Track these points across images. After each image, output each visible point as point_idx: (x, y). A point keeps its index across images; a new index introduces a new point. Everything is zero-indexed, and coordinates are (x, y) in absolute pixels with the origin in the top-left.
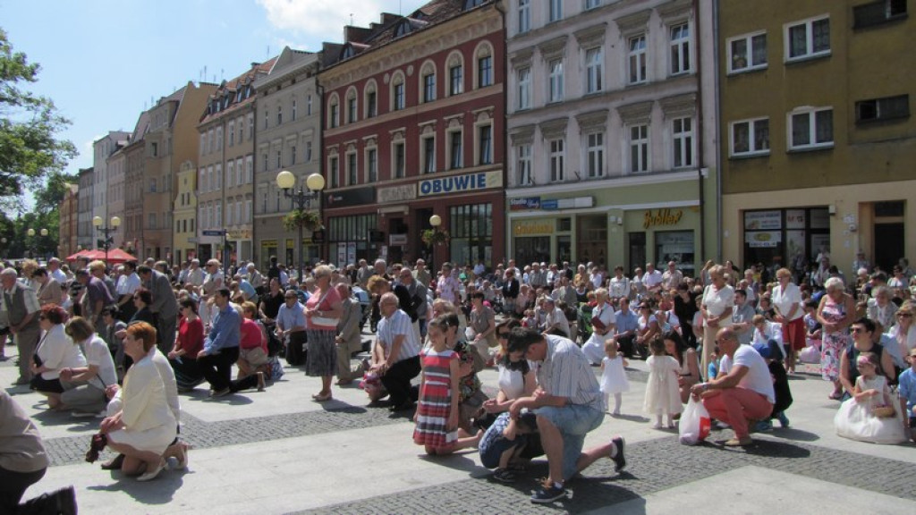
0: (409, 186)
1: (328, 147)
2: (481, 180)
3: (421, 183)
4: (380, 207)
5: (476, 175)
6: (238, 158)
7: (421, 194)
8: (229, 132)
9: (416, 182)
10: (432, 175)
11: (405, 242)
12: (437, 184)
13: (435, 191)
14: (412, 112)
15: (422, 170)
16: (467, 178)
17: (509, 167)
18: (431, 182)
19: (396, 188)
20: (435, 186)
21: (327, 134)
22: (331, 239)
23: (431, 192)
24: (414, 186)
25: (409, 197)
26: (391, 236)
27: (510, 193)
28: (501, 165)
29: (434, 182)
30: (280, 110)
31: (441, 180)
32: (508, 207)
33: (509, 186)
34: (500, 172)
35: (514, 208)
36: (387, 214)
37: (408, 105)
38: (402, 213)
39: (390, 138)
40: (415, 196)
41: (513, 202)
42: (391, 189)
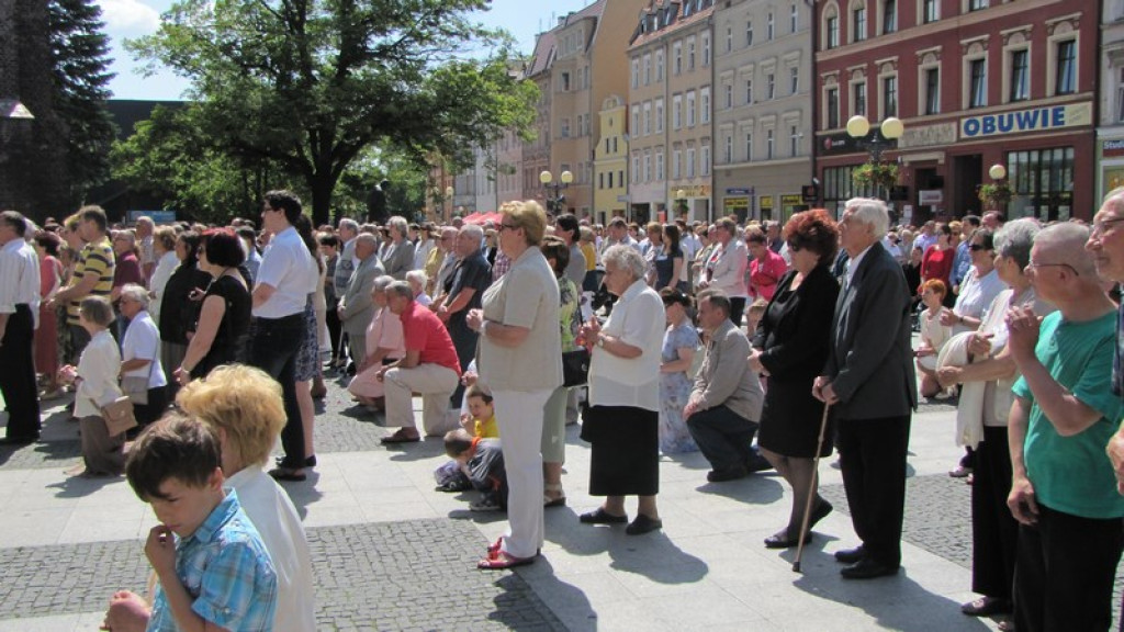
0: (946, 125)
1: (823, 75)
2: (1056, 116)
3: (964, 121)
4: (901, 154)
5: (1050, 110)
6: (688, 91)
7: (964, 135)
8: (674, 57)
9: (958, 120)
10: (981, 111)
11: (940, 200)
12: (988, 124)
13: (985, 131)
14: (952, 24)
15: (965, 103)
16: (1036, 114)
17: (1103, 97)
18: (980, 119)
19: (926, 129)
20: (985, 125)
21: (820, 58)
22: (827, 196)
23: (980, 133)
24: (954, 125)
25: (946, 140)
26: (921, 193)
27: (1102, 133)
28: (1090, 94)
29: (985, 120)
30: (749, 24)
31: (996, 117)
32: (1100, 152)
33: (1102, 123)
34: (1089, 105)
35: (1109, 153)
36: (912, 163)
37: (945, 15)
38: (936, 161)
39: (917, 61)
40: (954, 139)
41: (1107, 146)
42: (919, 129)
